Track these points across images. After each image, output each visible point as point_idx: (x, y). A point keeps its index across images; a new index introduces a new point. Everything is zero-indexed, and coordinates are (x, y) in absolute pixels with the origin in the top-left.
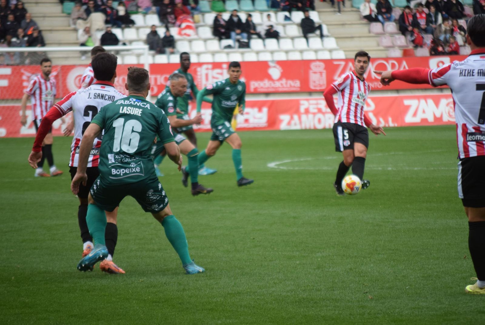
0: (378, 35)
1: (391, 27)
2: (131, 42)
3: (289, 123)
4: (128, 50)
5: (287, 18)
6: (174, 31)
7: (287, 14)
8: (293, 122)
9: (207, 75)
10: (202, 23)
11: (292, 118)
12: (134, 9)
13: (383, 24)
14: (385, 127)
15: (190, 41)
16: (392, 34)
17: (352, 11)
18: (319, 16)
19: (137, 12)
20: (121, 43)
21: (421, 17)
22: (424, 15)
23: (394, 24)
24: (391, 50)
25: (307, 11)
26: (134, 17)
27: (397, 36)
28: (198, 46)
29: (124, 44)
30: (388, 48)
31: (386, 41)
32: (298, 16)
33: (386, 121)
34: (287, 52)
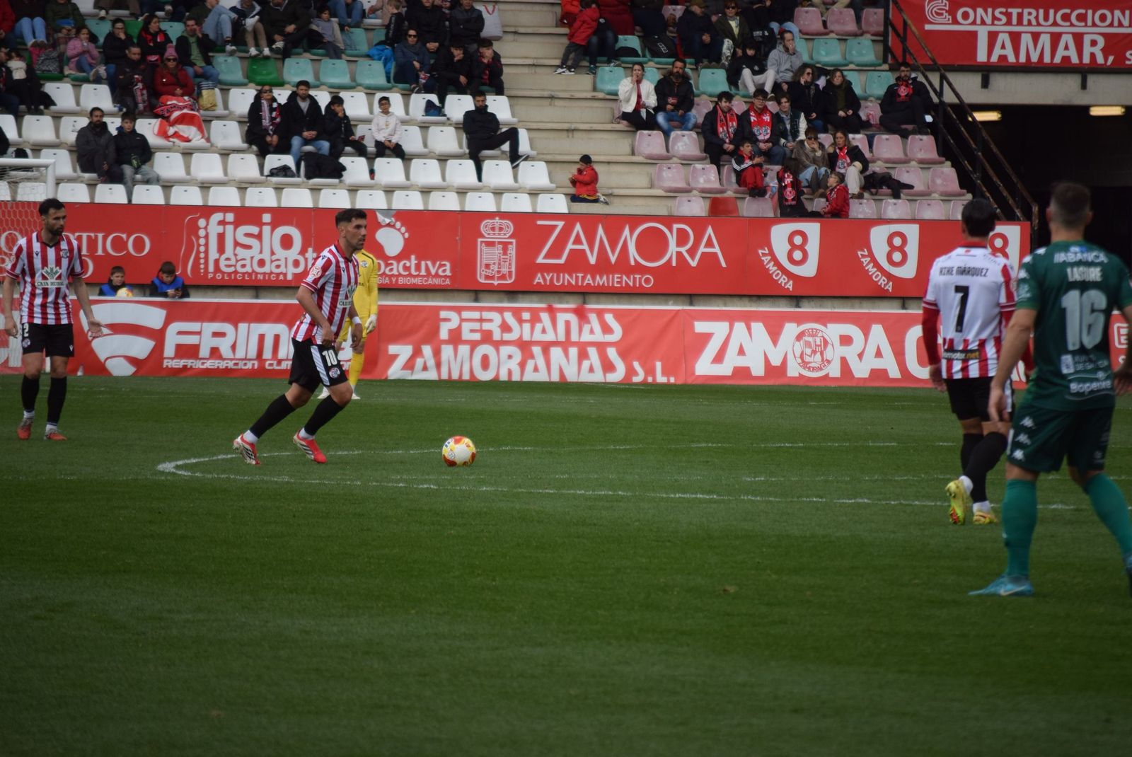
0: (653, 160)
1: (686, 142)
2: (38, 149)
3: (409, 365)
4: (27, 168)
5: (430, 108)
6: (147, 128)
7: (434, 98)
8: (419, 362)
9: (221, 237)
10: (220, 111)
11: (417, 352)
12: (53, 67)
13: (667, 134)
14: (644, 383)
15: (187, 154)
16: (687, 161)
17: (594, 99)
18: (511, 106)
19: (59, 78)
20: (11, 150)
21: (761, 123)
22: (767, 118)
23: (694, 134)
24: (683, 198)
25: (483, 94)
26: (50, 88)
27: (699, 166)
28: (207, 166)
29: (21, 153)
30: (674, 193)
31: (672, 176)
32: (459, 105)
33: (650, 371)
34: (426, 191)
